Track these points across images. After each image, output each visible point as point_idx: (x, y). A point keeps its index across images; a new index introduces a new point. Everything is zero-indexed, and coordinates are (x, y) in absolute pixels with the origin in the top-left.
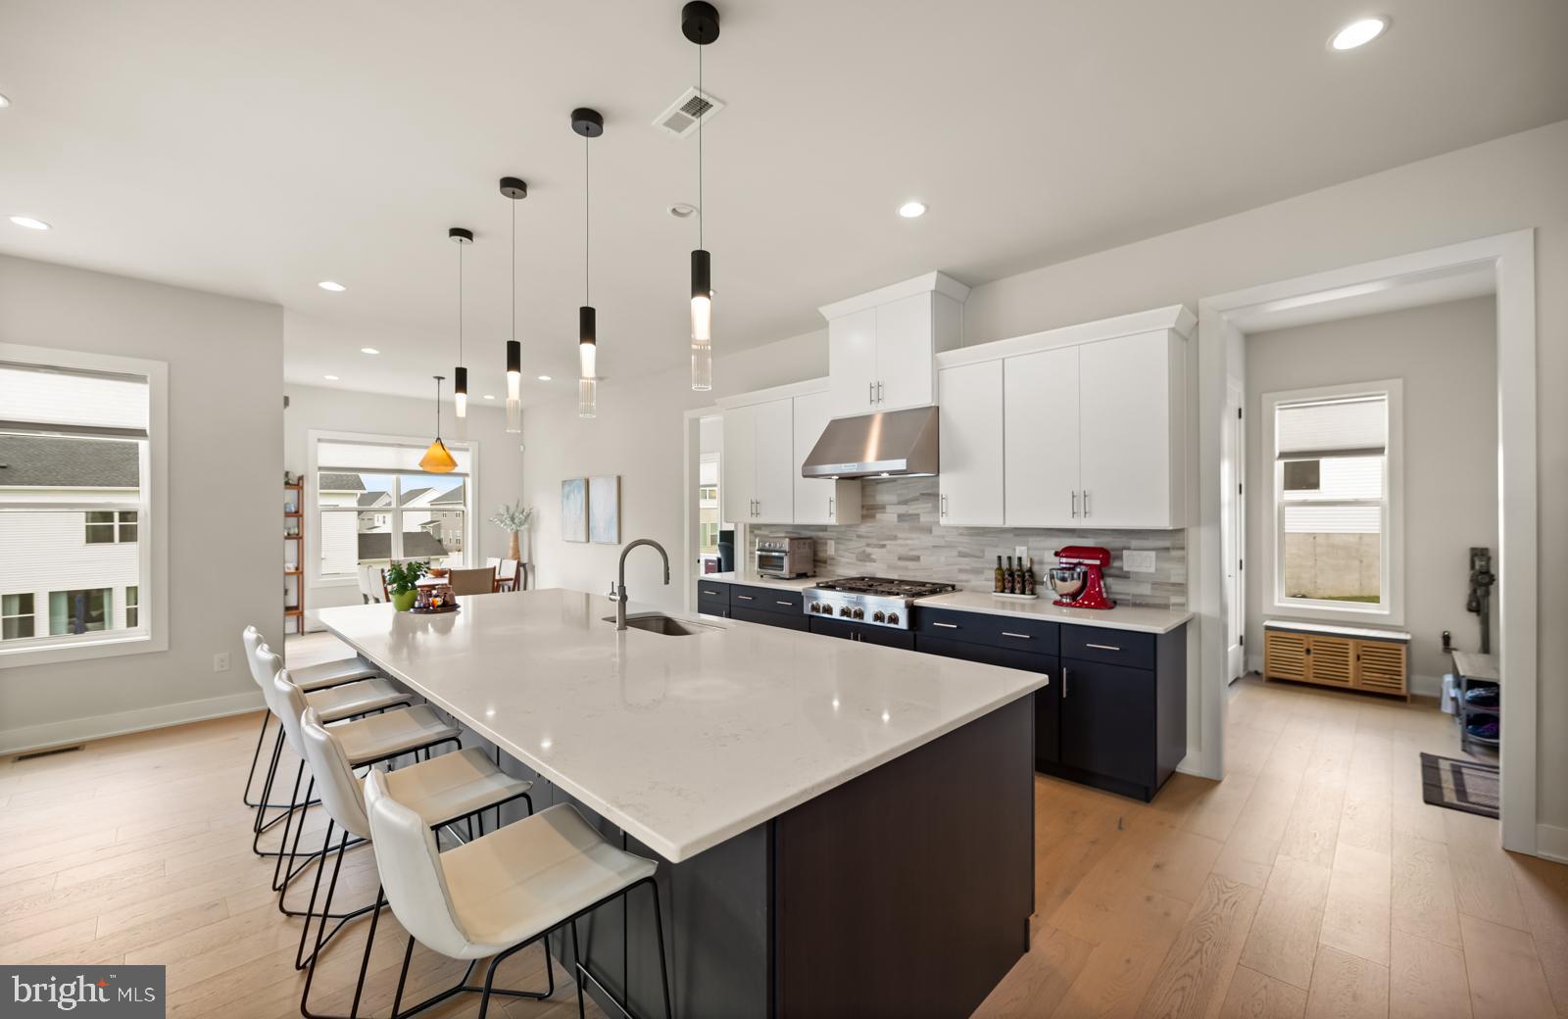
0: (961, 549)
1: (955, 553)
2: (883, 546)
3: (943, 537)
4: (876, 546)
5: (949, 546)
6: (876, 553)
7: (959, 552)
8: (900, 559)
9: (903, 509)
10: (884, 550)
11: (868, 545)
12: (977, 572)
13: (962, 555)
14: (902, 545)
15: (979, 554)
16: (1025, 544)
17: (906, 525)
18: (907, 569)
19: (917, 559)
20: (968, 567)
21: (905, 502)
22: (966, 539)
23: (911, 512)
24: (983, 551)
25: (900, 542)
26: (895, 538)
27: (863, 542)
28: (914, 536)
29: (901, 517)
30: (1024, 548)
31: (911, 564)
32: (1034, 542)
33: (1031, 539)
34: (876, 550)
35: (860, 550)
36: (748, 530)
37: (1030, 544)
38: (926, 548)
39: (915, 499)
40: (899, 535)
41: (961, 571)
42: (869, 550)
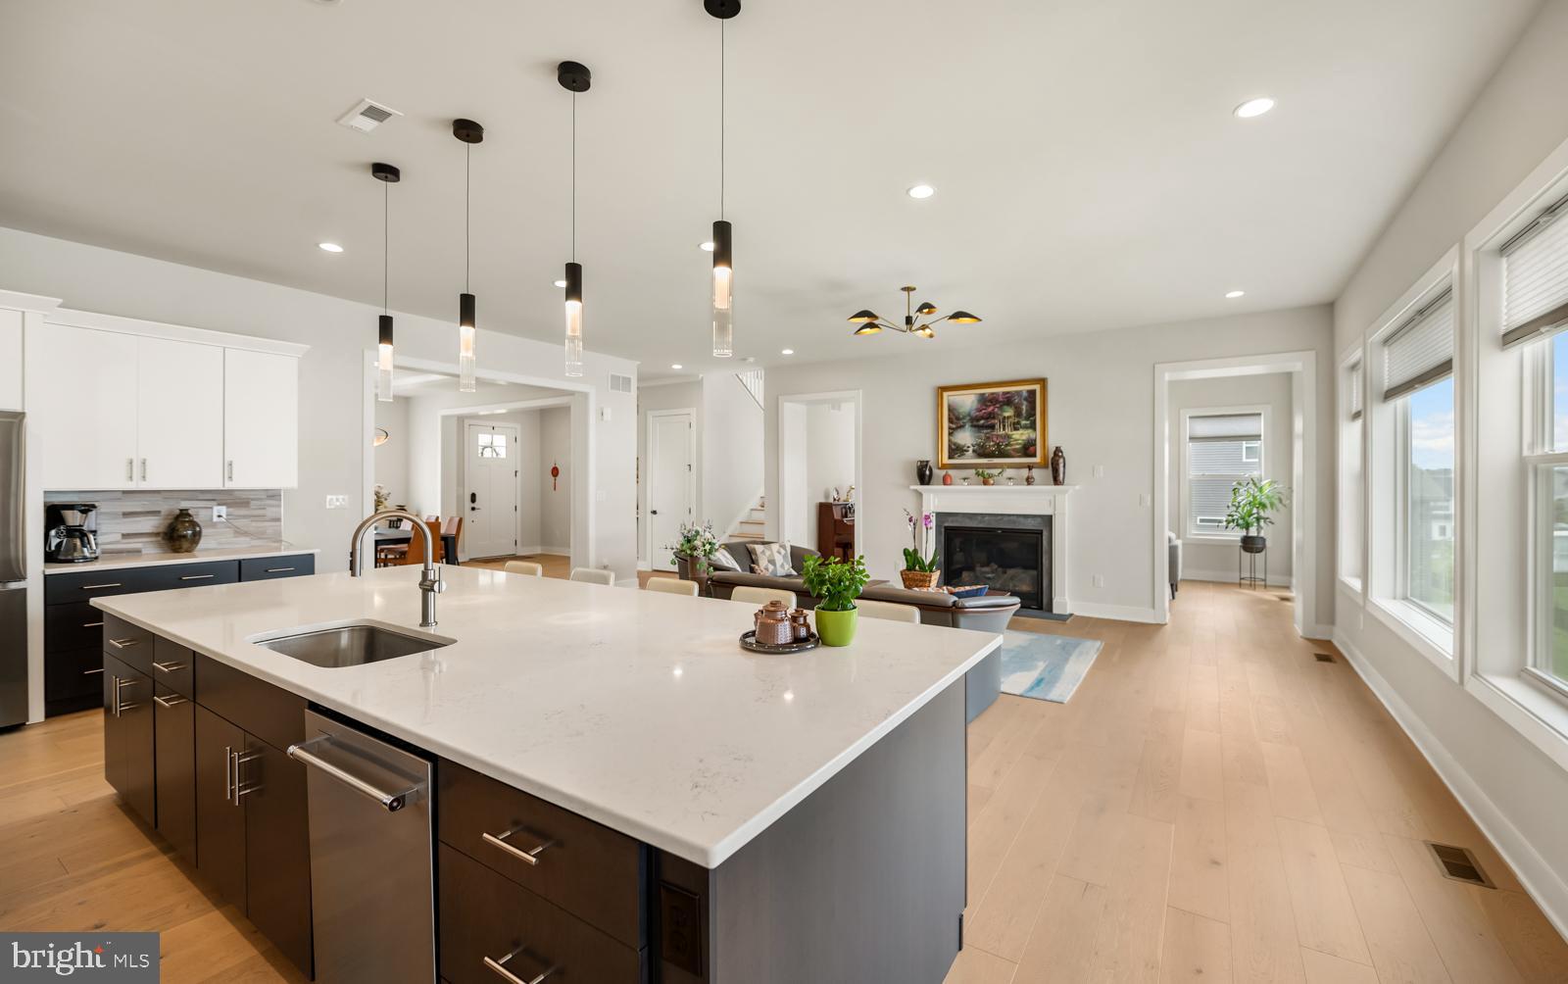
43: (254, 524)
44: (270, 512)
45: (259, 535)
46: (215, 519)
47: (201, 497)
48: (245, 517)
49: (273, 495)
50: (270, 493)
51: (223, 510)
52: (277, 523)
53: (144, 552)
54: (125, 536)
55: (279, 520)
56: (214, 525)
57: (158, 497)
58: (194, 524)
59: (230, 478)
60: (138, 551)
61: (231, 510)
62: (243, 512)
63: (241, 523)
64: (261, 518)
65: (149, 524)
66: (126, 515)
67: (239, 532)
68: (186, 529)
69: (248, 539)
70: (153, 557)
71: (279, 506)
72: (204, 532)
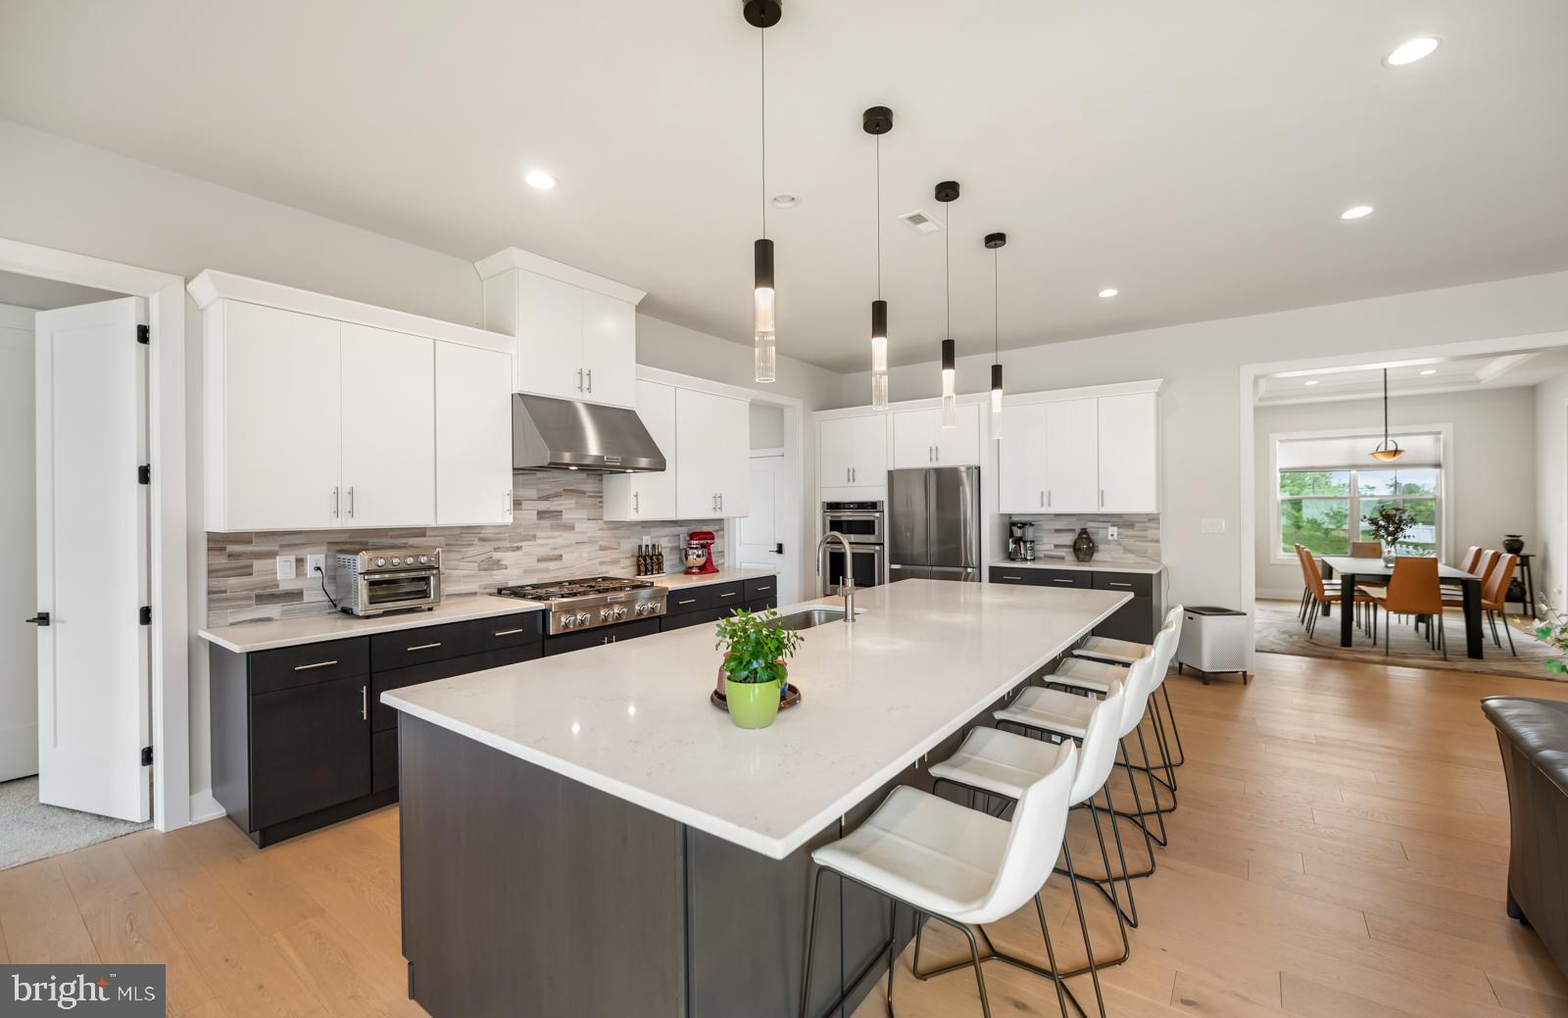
0: (601, 543)
1: (597, 548)
2: (518, 548)
3: (585, 533)
4: (508, 549)
5: (592, 541)
6: (507, 558)
7: (600, 546)
8: (539, 560)
9: (543, 506)
10: (520, 553)
11: (496, 549)
12: (615, 562)
13: (603, 548)
14: (539, 545)
15: (616, 546)
16: (648, 534)
17: (547, 523)
18: (547, 570)
19: (560, 557)
20: (608, 559)
21: (547, 498)
22: (606, 534)
23: (552, 508)
24: (619, 543)
25: (539, 541)
26: (534, 537)
27: (489, 546)
28: (557, 533)
29: (541, 514)
30: (649, 537)
31: (552, 565)
32: (655, 532)
33: (652, 529)
34: (509, 554)
35: (483, 557)
36: (203, 545)
37: (653, 534)
38: (568, 546)
39: (557, 495)
40: (538, 534)
41: (602, 563)
42: (497, 555)
43: (1138, 543)
44: (1151, 534)
45: (1143, 553)
46: (1110, 538)
47: (1101, 519)
48: (1133, 537)
49: (1153, 519)
50: (1150, 517)
51: (1113, 530)
52: (1157, 544)
53: (1066, 559)
54: (1056, 546)
55: (1158, 541)
56: (1108, 542)
57: (1074, 519)
58: (1090, 540)
59: (1103, 505)
60: (1063, 558)
61: (1121, 530)
62: (1130, 532)
63: (1126, 542)
64: (1143, 539)
65: (1068, 539)
66: (1057, 531)
67: (1127, 550)
68: (1083, 543)
69: (1133, 556)
70: (1070, 565)
71: (1158, 528)
72: (1101, 547)
